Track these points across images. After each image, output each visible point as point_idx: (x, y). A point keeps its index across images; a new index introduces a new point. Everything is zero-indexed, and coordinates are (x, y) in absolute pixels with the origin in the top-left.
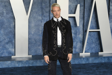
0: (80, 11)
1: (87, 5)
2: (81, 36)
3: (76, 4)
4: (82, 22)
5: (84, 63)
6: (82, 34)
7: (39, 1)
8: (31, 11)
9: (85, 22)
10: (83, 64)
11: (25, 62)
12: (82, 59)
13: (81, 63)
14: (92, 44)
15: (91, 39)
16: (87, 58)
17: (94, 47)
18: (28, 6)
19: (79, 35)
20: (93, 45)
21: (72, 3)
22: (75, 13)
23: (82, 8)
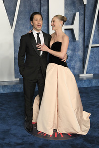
0: (79, 21)
1: (88, 13)
2: (80, 53)
3: (73, 13)
4: (82, 36)
5: (85, 86)
6: (82, 50)
7: (27, 10)
8: (17, 22)
9: (86, 35)
10: (84, 88)
11: (12, 88)
12: (83, 82)
13: (82, 87)
14: (95, 63)
15: (93, 57)
16: (89, 80)
17: (97, 67)
18: (12, 17)
19: (78, 52)
20: (96, 65)
21: (69, 11)
22: (72, 24)
23: (82, 17)
